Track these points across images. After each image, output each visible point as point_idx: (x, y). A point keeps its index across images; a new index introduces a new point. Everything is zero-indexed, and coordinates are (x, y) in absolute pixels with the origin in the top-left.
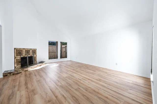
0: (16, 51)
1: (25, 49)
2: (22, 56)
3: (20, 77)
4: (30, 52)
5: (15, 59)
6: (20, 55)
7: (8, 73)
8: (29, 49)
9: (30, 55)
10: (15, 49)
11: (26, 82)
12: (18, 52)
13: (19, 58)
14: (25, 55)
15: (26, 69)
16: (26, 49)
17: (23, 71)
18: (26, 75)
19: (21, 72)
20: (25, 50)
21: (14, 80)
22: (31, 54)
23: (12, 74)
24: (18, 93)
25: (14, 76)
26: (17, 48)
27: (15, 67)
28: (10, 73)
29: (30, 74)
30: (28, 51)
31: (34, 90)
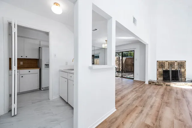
0: (158, 63)
1: (167, 61)
2: (164, 69)
3: (160, 88)
4: (175, 64)
5: (158, 71)
6: (163, 68)
7: (152, 82)
8: (174, 61)
9: (174, 68)
10: (157, 61)
11: (163, 94)
12: (161, 64)
13: (161, 70)
14: (167, 68)
15: (168, 84)
16: (169, 62)
17: (164, 84)
18: (166, 89)
19: (162, 85)
20: (167, 63)
21: (154, 88)
22: (176, 68)
23: (154, 83)
24: (154, 97)
25: (156, 86)
26: (160, 61)
27: (157, 79)
28: (153, 82)
29: (171, 89)
30: (171, 64)
31: (168, 103)
